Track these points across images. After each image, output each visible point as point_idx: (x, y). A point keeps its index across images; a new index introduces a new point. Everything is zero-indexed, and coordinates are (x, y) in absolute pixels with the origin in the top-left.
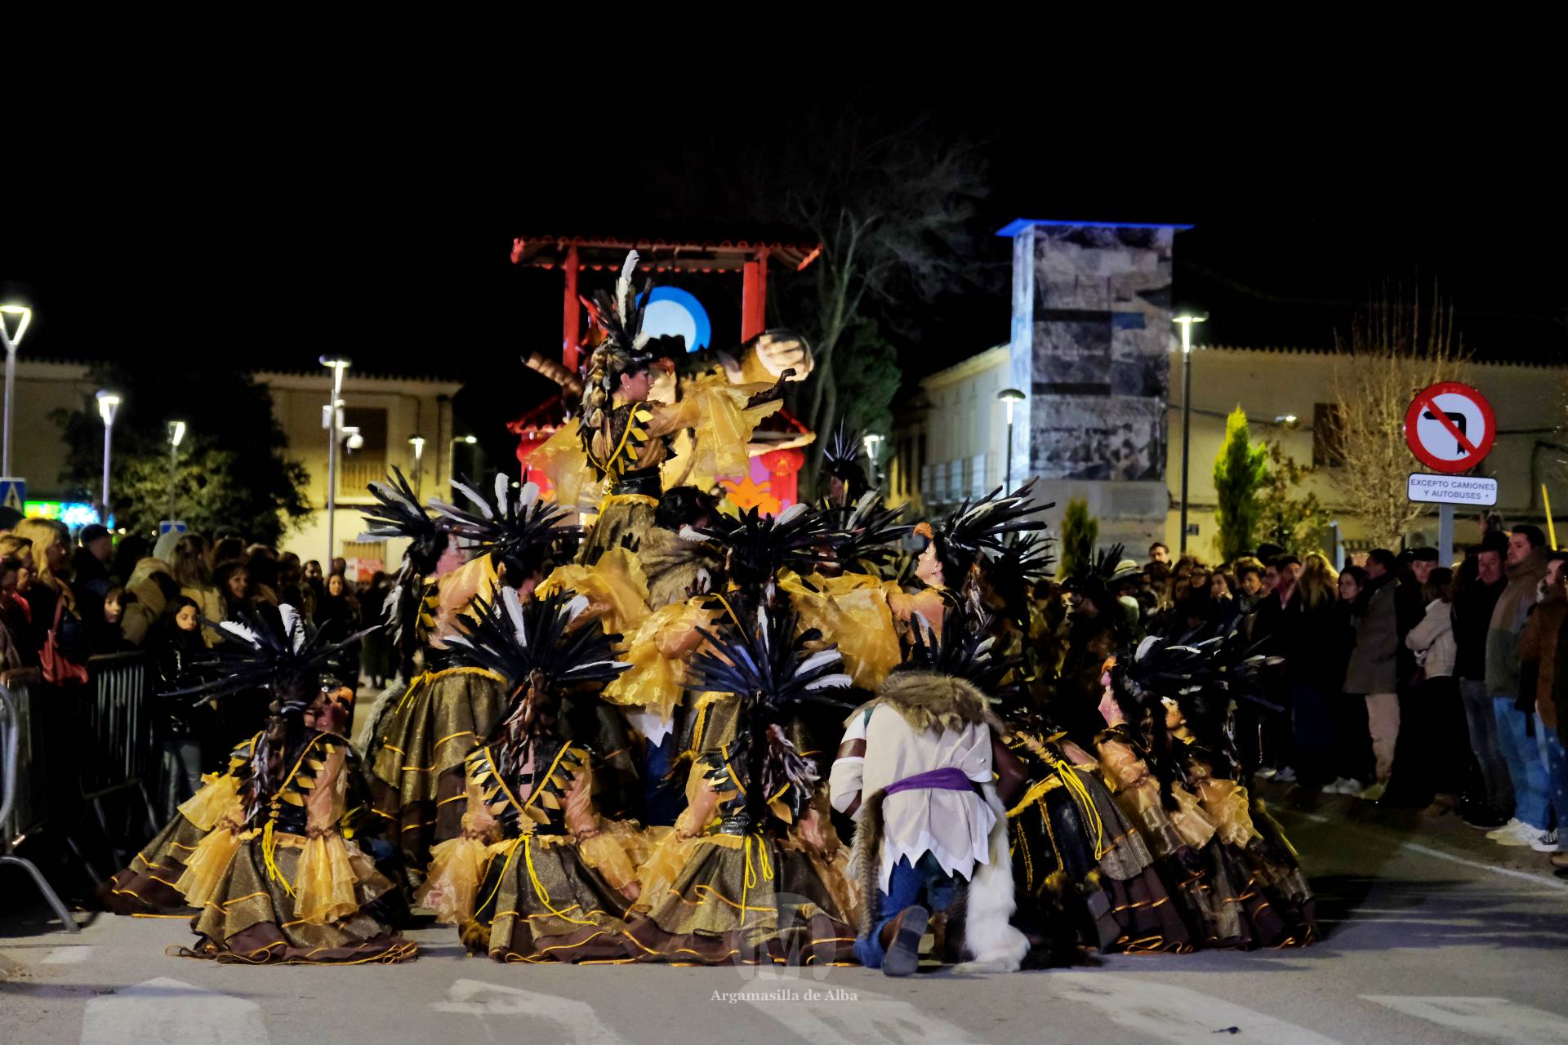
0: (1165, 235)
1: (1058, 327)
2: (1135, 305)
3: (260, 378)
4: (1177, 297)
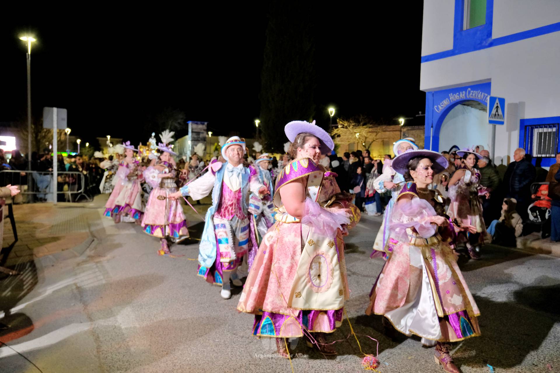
0: (206, 123)
1: (194, 134)
2: (202, 131)
3: (98, 138)
4: (208, 130)
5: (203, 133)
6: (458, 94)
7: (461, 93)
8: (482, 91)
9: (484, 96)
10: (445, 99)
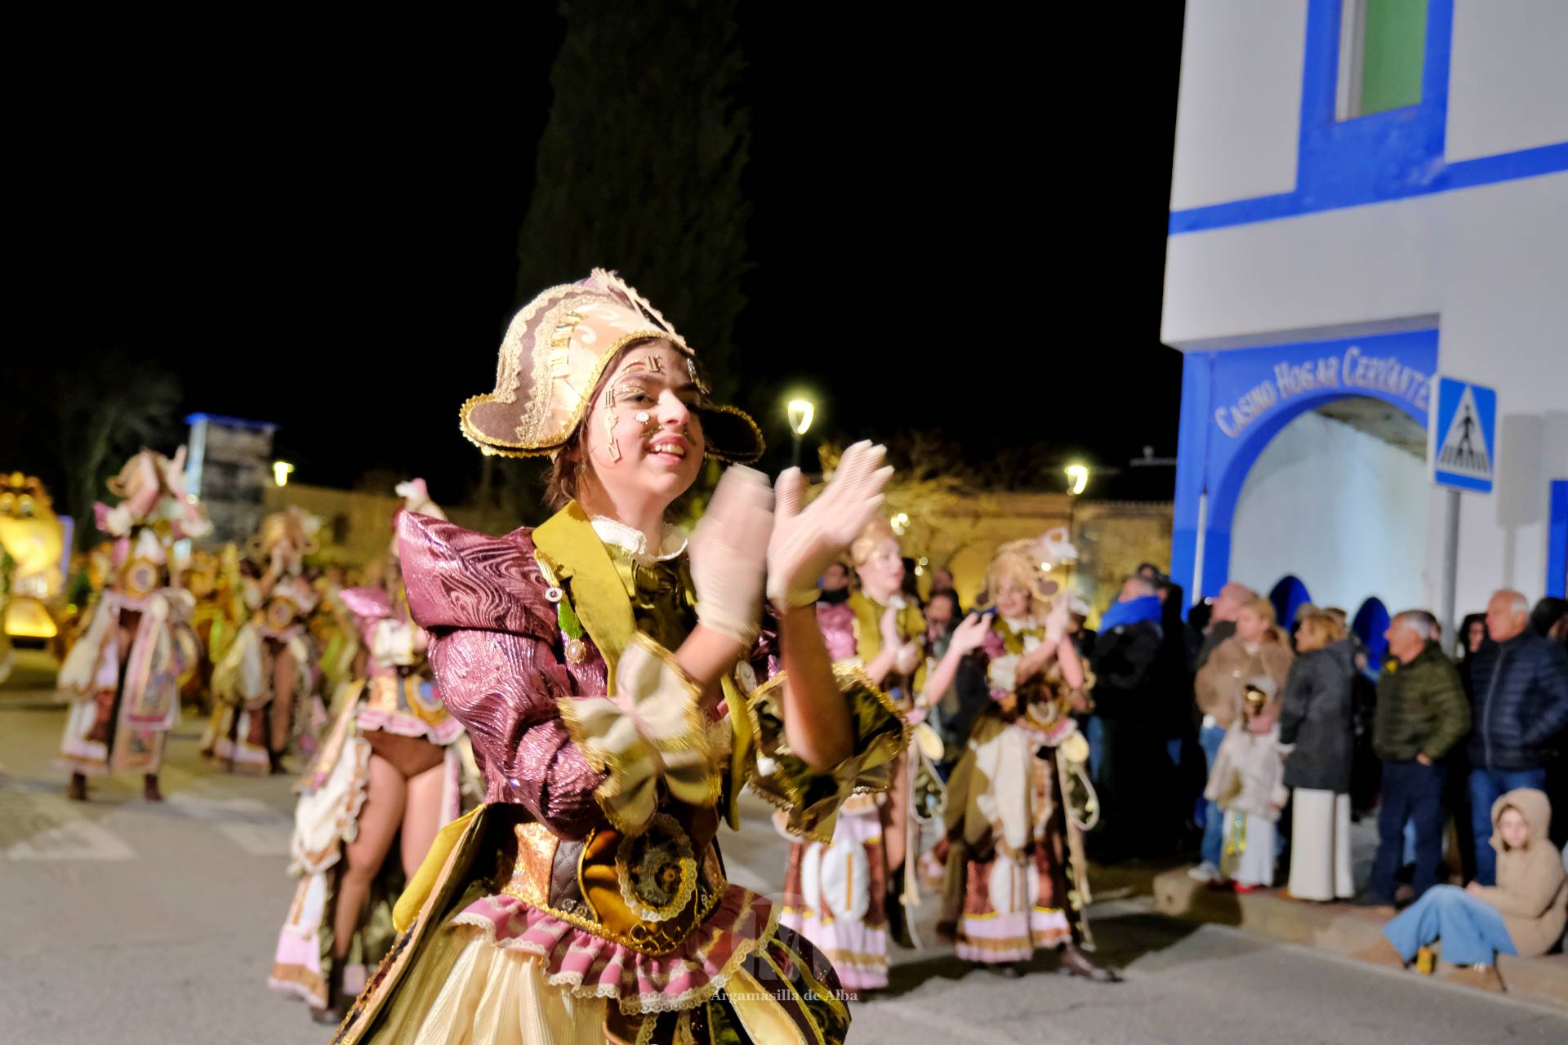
0: (269, 430)
1: (214, 468)
2: (250, 460)
5: (250, 469)
6: (1308, 365)
7: (1321, 364)
8: (1404, 362)
9: (1412, 380)
10: (1254, 382)
